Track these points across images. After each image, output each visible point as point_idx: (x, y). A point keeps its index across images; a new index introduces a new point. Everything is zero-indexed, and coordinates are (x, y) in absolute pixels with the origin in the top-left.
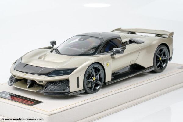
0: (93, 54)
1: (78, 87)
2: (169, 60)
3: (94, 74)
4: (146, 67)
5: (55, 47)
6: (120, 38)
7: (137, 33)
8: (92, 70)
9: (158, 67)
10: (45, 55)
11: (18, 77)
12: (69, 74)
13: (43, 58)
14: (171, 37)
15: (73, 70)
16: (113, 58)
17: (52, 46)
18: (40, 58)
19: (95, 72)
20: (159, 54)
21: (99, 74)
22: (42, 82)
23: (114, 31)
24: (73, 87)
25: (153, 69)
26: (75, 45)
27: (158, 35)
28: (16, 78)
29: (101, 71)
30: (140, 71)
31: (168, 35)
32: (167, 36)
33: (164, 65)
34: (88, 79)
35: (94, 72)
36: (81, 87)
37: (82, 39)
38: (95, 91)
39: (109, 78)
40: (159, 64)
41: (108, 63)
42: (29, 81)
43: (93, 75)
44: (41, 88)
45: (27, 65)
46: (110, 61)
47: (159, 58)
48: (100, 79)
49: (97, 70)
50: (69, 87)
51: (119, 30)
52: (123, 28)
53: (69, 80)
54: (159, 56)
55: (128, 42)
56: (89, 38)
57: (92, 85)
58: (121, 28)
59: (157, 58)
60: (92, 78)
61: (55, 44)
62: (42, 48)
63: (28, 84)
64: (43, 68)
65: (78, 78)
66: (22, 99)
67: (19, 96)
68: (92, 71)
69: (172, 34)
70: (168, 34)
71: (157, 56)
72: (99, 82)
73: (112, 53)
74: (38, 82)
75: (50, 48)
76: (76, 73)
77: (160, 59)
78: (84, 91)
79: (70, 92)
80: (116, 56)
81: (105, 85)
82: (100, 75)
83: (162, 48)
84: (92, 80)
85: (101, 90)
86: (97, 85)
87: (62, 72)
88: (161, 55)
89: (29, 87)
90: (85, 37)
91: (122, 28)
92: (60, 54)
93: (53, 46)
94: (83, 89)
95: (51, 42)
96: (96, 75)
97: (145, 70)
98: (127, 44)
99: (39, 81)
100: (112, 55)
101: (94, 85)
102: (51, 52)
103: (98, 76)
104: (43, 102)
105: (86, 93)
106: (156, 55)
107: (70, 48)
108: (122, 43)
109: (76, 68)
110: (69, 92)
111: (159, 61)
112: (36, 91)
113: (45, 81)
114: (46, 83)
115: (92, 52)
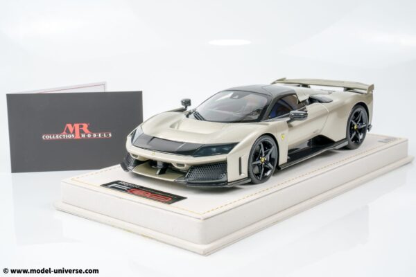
0: (258, 120)
1: (240, 173)
2: (368, 129)
3: (263, 152)
4: (336, 140)
5: (189, 109)
6: (295, 94)
7: (311, 86)
8: (260, 145)
9: (352, 141)
10: (179, 122)
11: (141, 157)
12: (227, 152)
13: (176, 127)
14: (371, 92)
15: (232, 145)
16: (290, 126)
17: (184, 107)
18: (172, 126)
19: (265, 150)
20: (354, 120)
21: (270, 153)
22: (183, 165)
23: (274, 83)
24: (232, 174)
25: (346, 143)
26: (222, 106)
27: (348, 89)
28: (137, 158)
29: (273, 147)
30: (328, 146)
31: (365, 90)
32: (366, 92)
33: (361, 137)
34: (254, 160)
35: (263, 149)
36: (245, 174)
37: (237, 97)
38: (265, 179)
39: (283, 158)
40: (354, 135)
41: (283, 134)
42: (158, 164)
43: (261, 154)
44: (181, 175)
45: (154, 137)
46: (286, 131)
47: (354, 125)
48: (272, 160)
49: (267, 146)
50: (226, 173)
51: (282, 81)
52: (289, 77)
53: (226, 163)
54: (354, 123)
55: (307, 101)
56: (247, 95)
57: (260, 169)
58: (285, 79)
59: (352, 125)
60: (259, 159)
61: (190, 105)
62: (171, 111)
63: (157, 169)
64: (182, 143)
65: (240, 159)
66: (152, 193)
67: (142, 187)
68: (260, 147)
69: (371, 88)
70: (367, 88)
71: (352, 123)
72: (270, 165)
73: (288, 119)
74: (176, 167)
75: (182, 111)
76: (237, 150)
77: (355, 127)
78: (249, 181)
79: (229, 181)
80: (295, 123)
81: (278, 169)
82: (270, 155)
83: (358, 109)
84: (259, 162)
85: (272, 177)
86: (267, 170)
87: (215, 149)
88: (356, 122)
89: (160, 174)
90: (240, 93)
91: (287, 79)
92: (204, 120)
93: (186, 107)
94: (247, 176)
95: (182, 102)
96: (266, 154)
97: (335, 144)
98: (306, 104)
99: (178, 165)
100: (288, 122)
101: (263, 169)
102: (187, 116)
103: (268, 156)
104: (186, 198)
105: (252, 183)
106: (351, 120)
107: (214, 110)
108: (299, 102)
109: (236, 144)
110: (226, 182)
111: (354, 129)
112: (173, 180)
113: (188, 164)
114: (188, 167)
115: (256, 117)
